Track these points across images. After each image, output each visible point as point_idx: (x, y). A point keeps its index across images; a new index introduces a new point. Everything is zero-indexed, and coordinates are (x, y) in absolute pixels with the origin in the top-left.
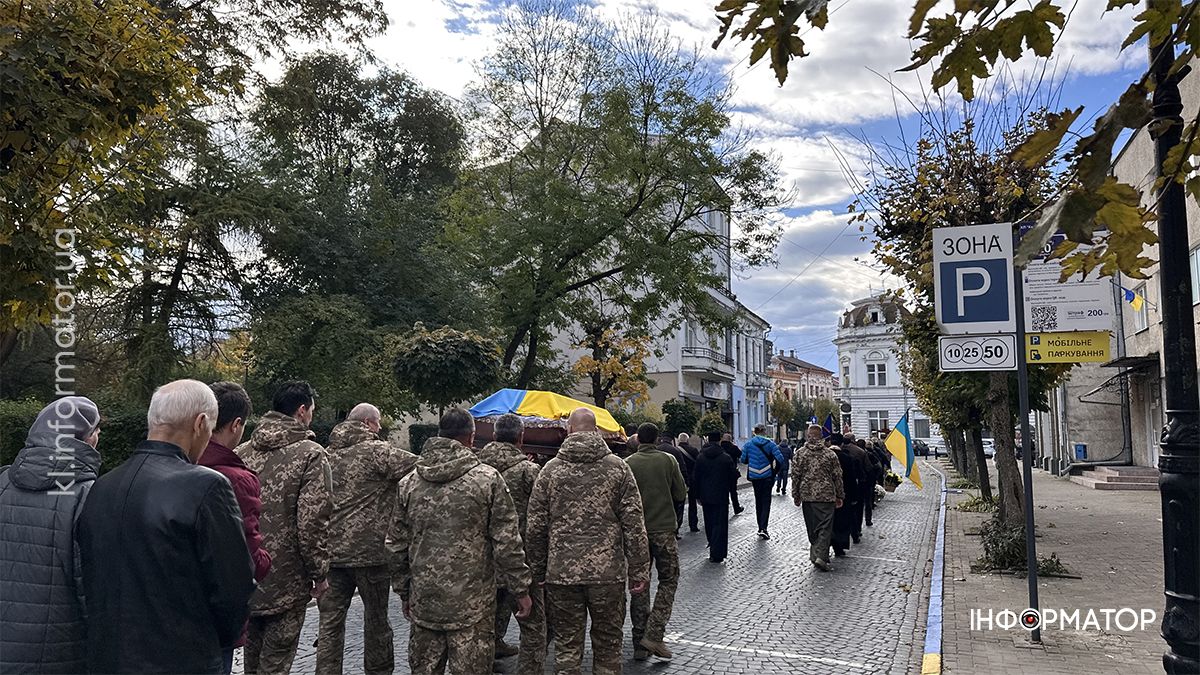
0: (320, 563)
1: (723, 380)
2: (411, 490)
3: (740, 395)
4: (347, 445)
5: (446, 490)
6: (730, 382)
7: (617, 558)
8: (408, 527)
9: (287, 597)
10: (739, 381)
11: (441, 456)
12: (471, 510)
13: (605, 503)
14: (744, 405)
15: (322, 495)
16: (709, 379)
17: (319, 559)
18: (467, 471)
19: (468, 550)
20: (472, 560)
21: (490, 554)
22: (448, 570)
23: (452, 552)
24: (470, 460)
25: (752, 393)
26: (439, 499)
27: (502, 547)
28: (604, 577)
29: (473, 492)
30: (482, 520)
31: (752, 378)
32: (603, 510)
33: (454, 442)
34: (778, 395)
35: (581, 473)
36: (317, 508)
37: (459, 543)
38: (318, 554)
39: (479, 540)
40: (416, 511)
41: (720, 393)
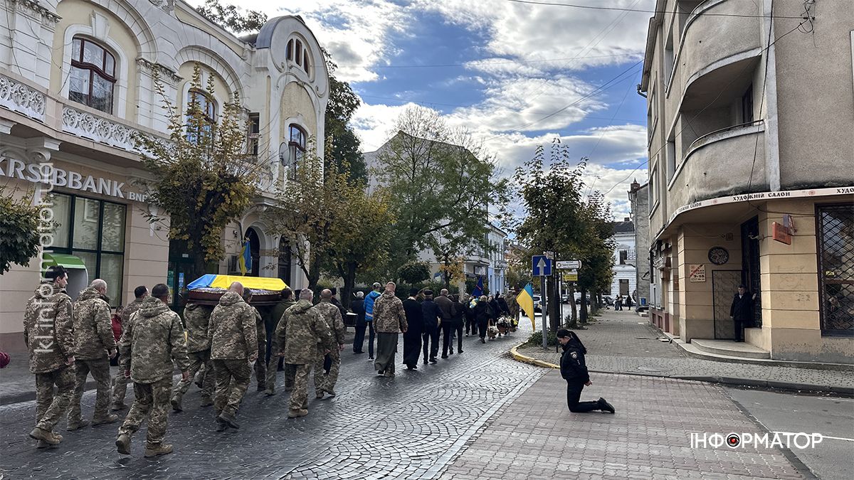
0: (68, 348)
1: (483, 265)
2: (134, 319)
3: (491, 272)
4: (84, 299)
5: (150, 321)
6: (487, 267)
7: (237, 348)
8: (131, 336)
9: (56, 364)
10: (492, 265)
11: (150, 305)
12: (161, 331)
13: (232, 324)
14: (493, 277)
15: (66, 318)
16: (479, 265)
17: (67, 346)
18: (161, 313)
19: (158, 348)
20: (159, 353)
21: (169, 351)
22: (148, 356)
23: (150, 348)
24: (164, 308)
25: (497, 271)
26: (146, 324)
27: (175, 349)
28: (228, 356)
29: (163, 323)
30: (165, 335)
31: (497, 264)
32: (231, 327)
33: (158, 299)
34: (510, 269)
35: (224, 311)
36: (64, 323)
37: (154, 345)
38: (67, 344)
39: (165, 344)
40: (136, 329)
41: (482, 272)
